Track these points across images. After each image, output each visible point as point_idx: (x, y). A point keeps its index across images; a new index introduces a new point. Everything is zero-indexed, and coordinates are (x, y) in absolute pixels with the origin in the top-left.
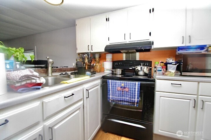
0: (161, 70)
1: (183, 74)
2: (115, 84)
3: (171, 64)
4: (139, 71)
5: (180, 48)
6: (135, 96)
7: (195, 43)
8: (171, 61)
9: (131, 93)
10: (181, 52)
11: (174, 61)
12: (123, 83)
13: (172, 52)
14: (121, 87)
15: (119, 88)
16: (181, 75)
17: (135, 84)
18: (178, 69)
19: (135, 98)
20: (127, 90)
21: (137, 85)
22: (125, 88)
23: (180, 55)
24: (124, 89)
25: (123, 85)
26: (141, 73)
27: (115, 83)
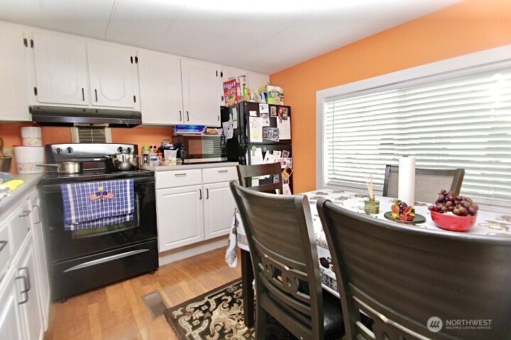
0: (156, 159)
1: (186, 161)
2: (83, 191)
3: (168, 148)
4: (121, 163)
5: (178, 127)
6: (127, 203)
7: (194, 122)
8: (169, 145)
9: (118, 199)
10: (179, 132)
11: (171, 145)
12: (100, 185)
13: (168, 130)
14: (98, 194)
15: (94, 197)
16: (183, 164)
17: (125, 183)
18: (178, 156)
19: (127, 207)
20: (110, 196)
21: (128, 185)
22: (105, 193)
23: (179, 136)
24: (104, 196)
25: (101, 189)
26: (125, 165)
27: (83, 187)
